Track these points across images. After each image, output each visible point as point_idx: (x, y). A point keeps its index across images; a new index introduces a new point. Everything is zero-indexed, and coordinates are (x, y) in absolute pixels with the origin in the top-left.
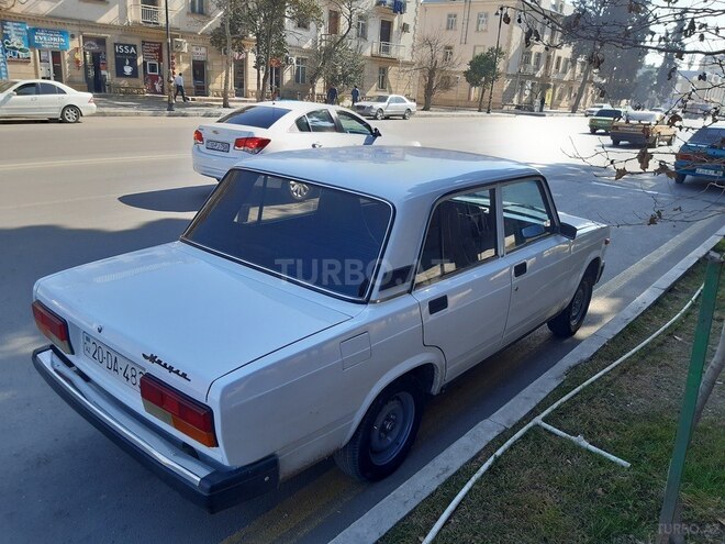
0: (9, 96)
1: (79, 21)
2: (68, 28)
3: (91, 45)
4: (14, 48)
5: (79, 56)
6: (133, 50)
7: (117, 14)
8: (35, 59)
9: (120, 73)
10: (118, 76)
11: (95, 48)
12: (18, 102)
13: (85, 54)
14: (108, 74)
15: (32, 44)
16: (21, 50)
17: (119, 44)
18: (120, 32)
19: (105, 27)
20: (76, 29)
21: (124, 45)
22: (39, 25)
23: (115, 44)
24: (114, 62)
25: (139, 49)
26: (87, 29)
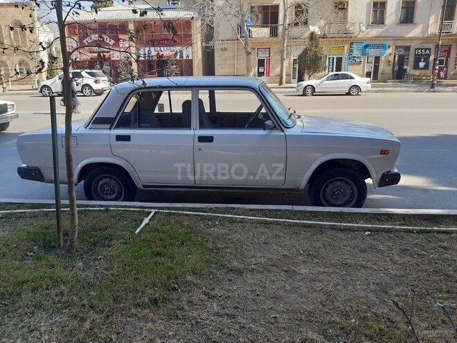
0: (323, 81)
1: (395, 37)
2: (387, 42)
3: (399, 51)
4: (354, 57)
5: (391, 59)
6: (428, 52)
7: (420, 31)
8: (364, 62)
9: (416, 67)
10: (414, 69)
11: (402, 52)
12: (327, 84)
13: (395, 56)
14: (409, 68)
15: (364, 54)
16: (357, 58)
17: (418, 49)
18: (421, 41)
19: (411, 39)
20: (392, 42)
21: (422, 49)
22: (371, 43)
23: (416, 49)
24: (413, 60)
25: (433, 51)
26: (399, 41)
